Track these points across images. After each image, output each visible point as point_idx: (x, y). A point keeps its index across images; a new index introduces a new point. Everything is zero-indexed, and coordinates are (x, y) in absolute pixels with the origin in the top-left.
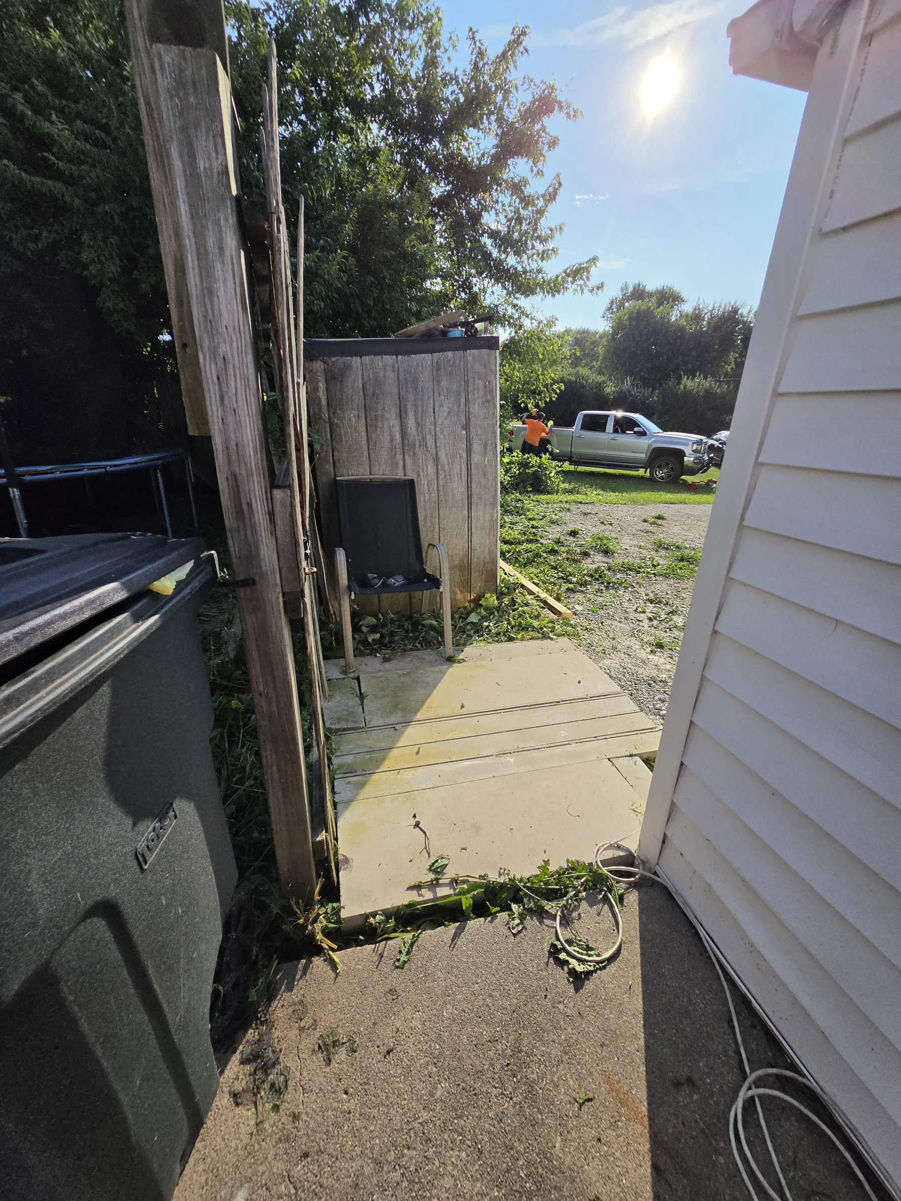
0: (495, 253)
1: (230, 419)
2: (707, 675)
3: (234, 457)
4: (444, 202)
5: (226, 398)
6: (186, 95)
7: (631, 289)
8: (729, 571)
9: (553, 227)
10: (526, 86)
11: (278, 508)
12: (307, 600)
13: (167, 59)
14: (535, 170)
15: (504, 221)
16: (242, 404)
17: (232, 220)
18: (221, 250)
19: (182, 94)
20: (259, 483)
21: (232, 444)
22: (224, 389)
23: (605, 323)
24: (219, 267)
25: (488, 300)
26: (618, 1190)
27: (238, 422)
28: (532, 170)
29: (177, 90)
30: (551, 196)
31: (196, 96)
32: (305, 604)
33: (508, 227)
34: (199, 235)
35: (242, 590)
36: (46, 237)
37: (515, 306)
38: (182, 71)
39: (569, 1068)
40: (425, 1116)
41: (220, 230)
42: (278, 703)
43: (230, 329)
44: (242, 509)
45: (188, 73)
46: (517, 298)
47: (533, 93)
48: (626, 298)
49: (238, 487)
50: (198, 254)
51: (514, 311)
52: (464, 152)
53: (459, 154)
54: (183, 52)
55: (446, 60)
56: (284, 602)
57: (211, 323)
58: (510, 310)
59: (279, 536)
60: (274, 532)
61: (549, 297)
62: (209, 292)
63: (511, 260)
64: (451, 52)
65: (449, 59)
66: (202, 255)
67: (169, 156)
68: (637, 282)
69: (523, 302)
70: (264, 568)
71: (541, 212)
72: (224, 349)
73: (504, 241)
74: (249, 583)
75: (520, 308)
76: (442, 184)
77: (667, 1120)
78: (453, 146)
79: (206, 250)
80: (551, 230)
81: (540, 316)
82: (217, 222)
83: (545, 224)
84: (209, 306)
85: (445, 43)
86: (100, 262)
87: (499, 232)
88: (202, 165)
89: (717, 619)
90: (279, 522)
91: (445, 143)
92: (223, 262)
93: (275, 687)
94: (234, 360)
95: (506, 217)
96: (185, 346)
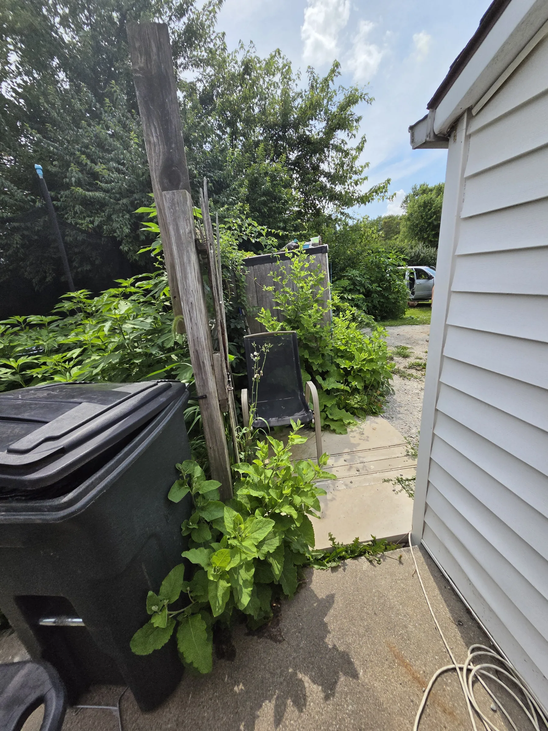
0: (328, 185)
1: (195, 328)
2: (435, 432)
3: (196, 343)
4: (297, 163)
5: (193, 320)
6: (175, 207)
7: (418, 188)
8: (439, 378)
9: (363, 165)
10: (340, 91)
11: (215, 362)
12: (230, 402)
13: (168, 196)
14: (350, 134)
15: (333, 166)
16: (199, 320)
17: (194, 249)
18: (190, 261)
19: (173, 208)
20: (207, 353)
21: (196, 337)
22: (192, 315)
23: (403, 210)
24: (188, 268)
25: (327, 212)
26: (391, 696)
27: (198, 328)
28: (348, 135)
29: (172, 206)
30: (360, 149)
31: (179, 207)
32: (229, 405)
33: (336, 169)
34: (181, 257)
35: (201, 400)
36: (97, 221)
37: (342, 213)
38: (173, 199)
39: (368, 639)
40: (295, 655)
41: (189, 255)
42: (218, 452)
43: (194, 291)
44: (200, 364)
45: (176, 200)
46: (343, 209)
47: (345, 94)
48: (416, 194)
49: (198, 356)
50: (181, 264)
51: (342, 216)
52: (308, 133)
53: (305, 135)
54: (174, 193)
55: (294, 85)
56: (220, 405)
57: (186, 291)
58: (339, 216)
59: (217, 375)
60: (214, 373)
61: (363, 205)
62: (185, 277)
63: (338, 188)
64: (297, 81)
65: (296, 85)
66: (182, 265)
67: (169, 230)
68: (423, 183)
69: (347, 210)
70: (210, 390)
71: (355, 158)
72: (191, 299)
73: (333, 178)
74: (204, 397)
75: (346, 214)
76: (296, 152)
77: (420, 667)
78: (301, 131)
79: (183, 262)
80: (362, 167)
81: (358, 217)
82: (188, 251)
83: (357, 164)
84: (185, 283)
85: (293, 76)
86: (121, 228)
87: (330, 173)
88: (181, 232)
89: (436, 403)
90: (216, 368)
91: (297, 131)
92: (190, 266)
93: (216, 445)
94: (195, 303)
95: (334, 164)
96: (175, 297)
